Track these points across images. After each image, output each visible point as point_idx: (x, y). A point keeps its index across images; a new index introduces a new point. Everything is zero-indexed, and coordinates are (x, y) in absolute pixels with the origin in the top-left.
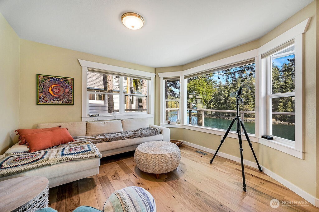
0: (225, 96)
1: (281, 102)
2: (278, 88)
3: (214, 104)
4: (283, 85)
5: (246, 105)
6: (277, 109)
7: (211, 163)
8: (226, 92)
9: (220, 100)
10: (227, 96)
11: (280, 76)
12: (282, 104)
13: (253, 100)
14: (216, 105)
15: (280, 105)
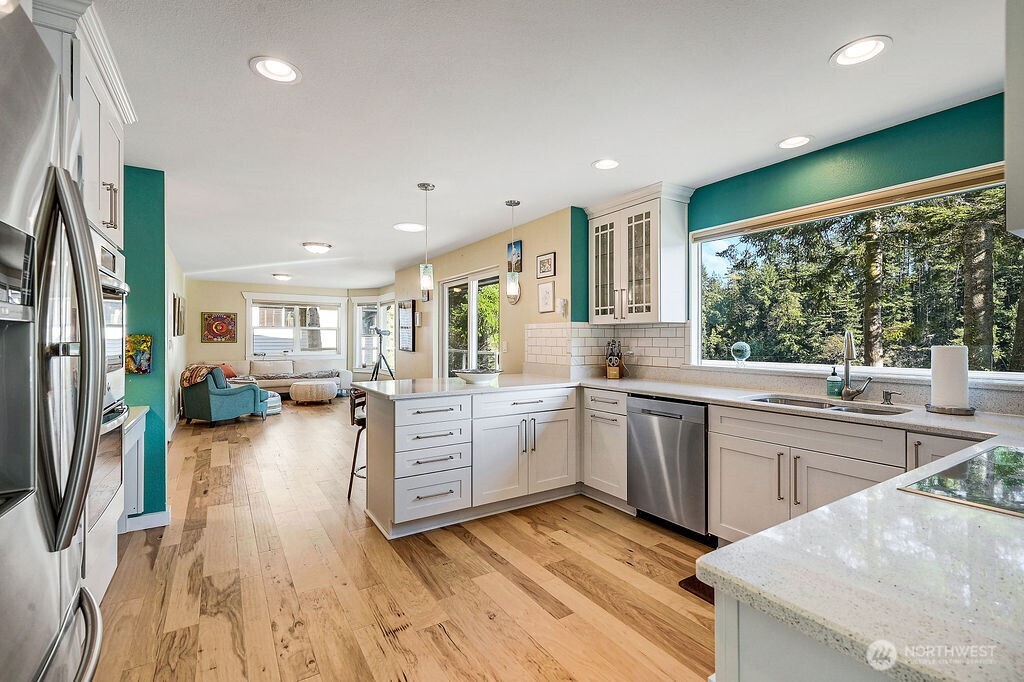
0: (761, 306)
3: (723, 334)
5: (835, 338)
8: (767, 289)
9: (745, 317)
10: (768, 303)
14: (727, 336)
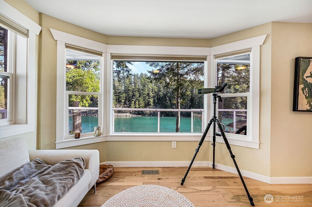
1: (133, 101)
2: (131, 90)
4: (134, 89)
6: (131, 106)
7: (182, 184)
11: (132, 82)
12: (133, 102)
13: (115, 99)
15: (132, 103)
